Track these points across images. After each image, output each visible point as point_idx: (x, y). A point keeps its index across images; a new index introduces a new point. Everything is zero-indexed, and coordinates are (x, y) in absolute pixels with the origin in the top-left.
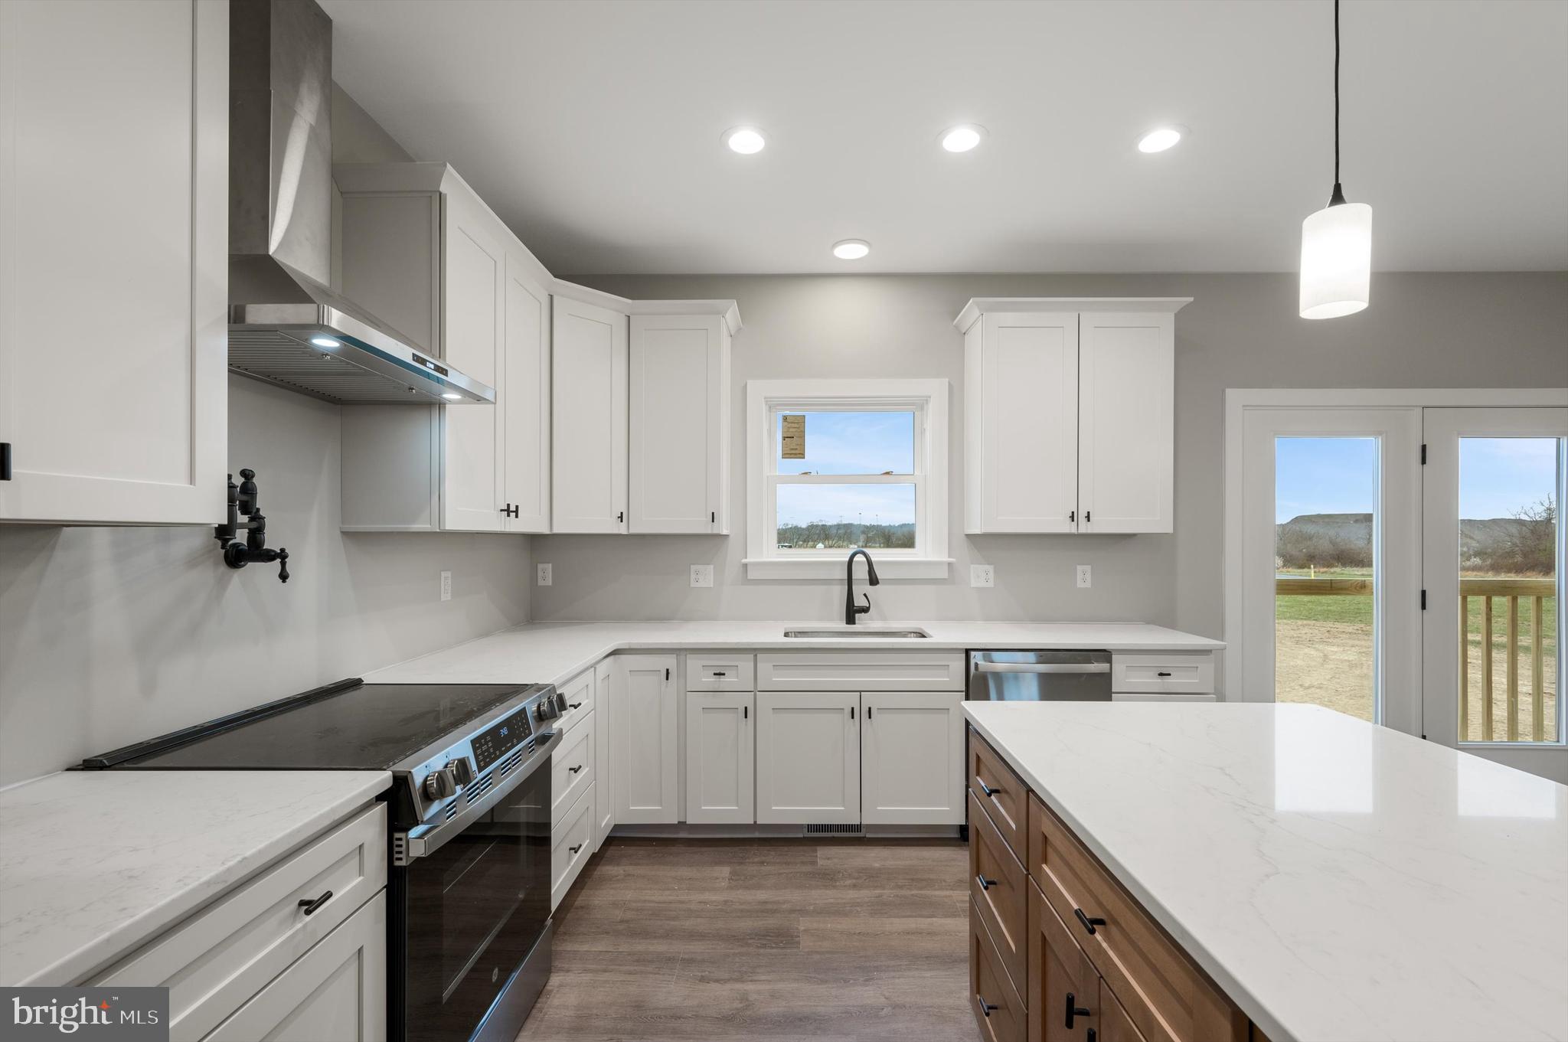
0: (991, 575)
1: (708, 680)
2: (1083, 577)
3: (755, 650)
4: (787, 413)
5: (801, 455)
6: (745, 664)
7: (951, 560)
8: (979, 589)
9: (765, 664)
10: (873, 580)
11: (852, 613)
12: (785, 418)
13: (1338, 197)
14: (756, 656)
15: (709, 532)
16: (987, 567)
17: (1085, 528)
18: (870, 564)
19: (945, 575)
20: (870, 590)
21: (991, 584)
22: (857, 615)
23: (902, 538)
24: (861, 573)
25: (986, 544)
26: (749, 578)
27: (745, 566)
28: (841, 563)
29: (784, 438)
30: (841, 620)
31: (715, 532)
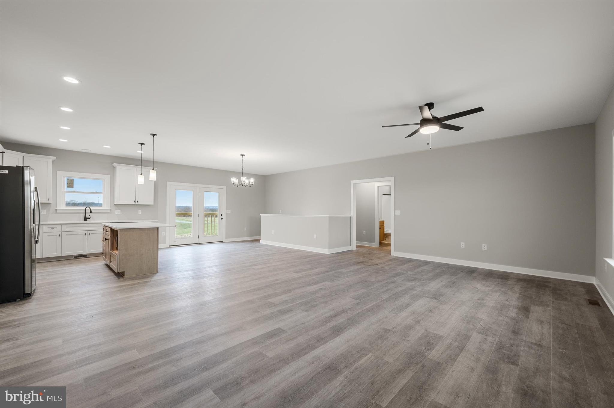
0: (120, 212)
1: (50, 230)
2: (140, 212)
3: (61, 224)
4: (69, 178)
5: (72, 187)
6: (59, 227)
7: (111, 209)
8: (117, 214)
9: (64, 227)
10: (91, 212)
11: (86, 219)
12: (68, 179)
13: (141, 174)
14: (62, 225)
15: (48, 202)
16: (119, 210)
17: (137, 203)
18: (90, 209)
19: (109, 211)
20: (91, 214)
21: (120, 213)
22: (87, 219)
23: (99, 205)
24: (88, 211)
25: (118, 206)
26: (57, 212)
27: (56, 210)
28: (83, 209)
29: (68, 183)
30: (83, 221)
31: (49, 202)
